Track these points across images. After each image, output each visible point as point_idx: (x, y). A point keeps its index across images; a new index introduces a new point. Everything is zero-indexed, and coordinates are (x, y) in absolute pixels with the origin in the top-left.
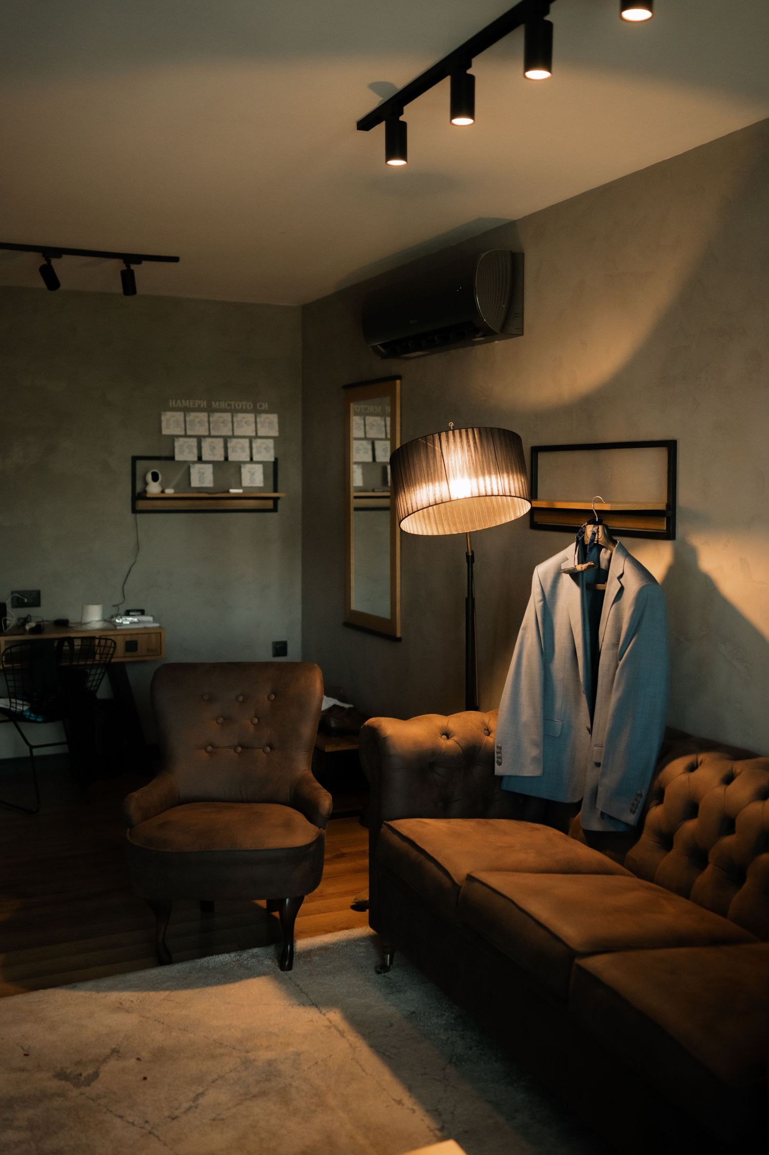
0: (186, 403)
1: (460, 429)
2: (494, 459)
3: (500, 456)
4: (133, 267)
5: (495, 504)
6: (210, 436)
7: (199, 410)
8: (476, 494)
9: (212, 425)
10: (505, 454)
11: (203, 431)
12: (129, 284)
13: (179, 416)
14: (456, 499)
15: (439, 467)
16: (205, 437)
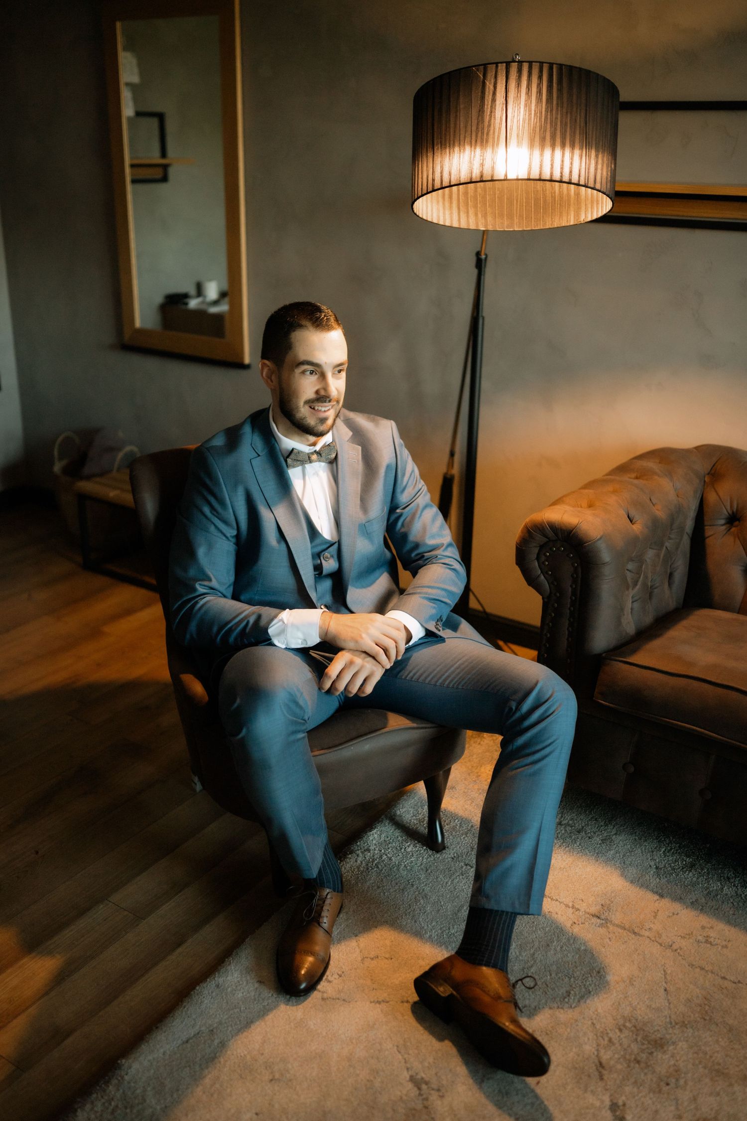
2: (583, 124)
8: (535, 174)
15: (497, 121)
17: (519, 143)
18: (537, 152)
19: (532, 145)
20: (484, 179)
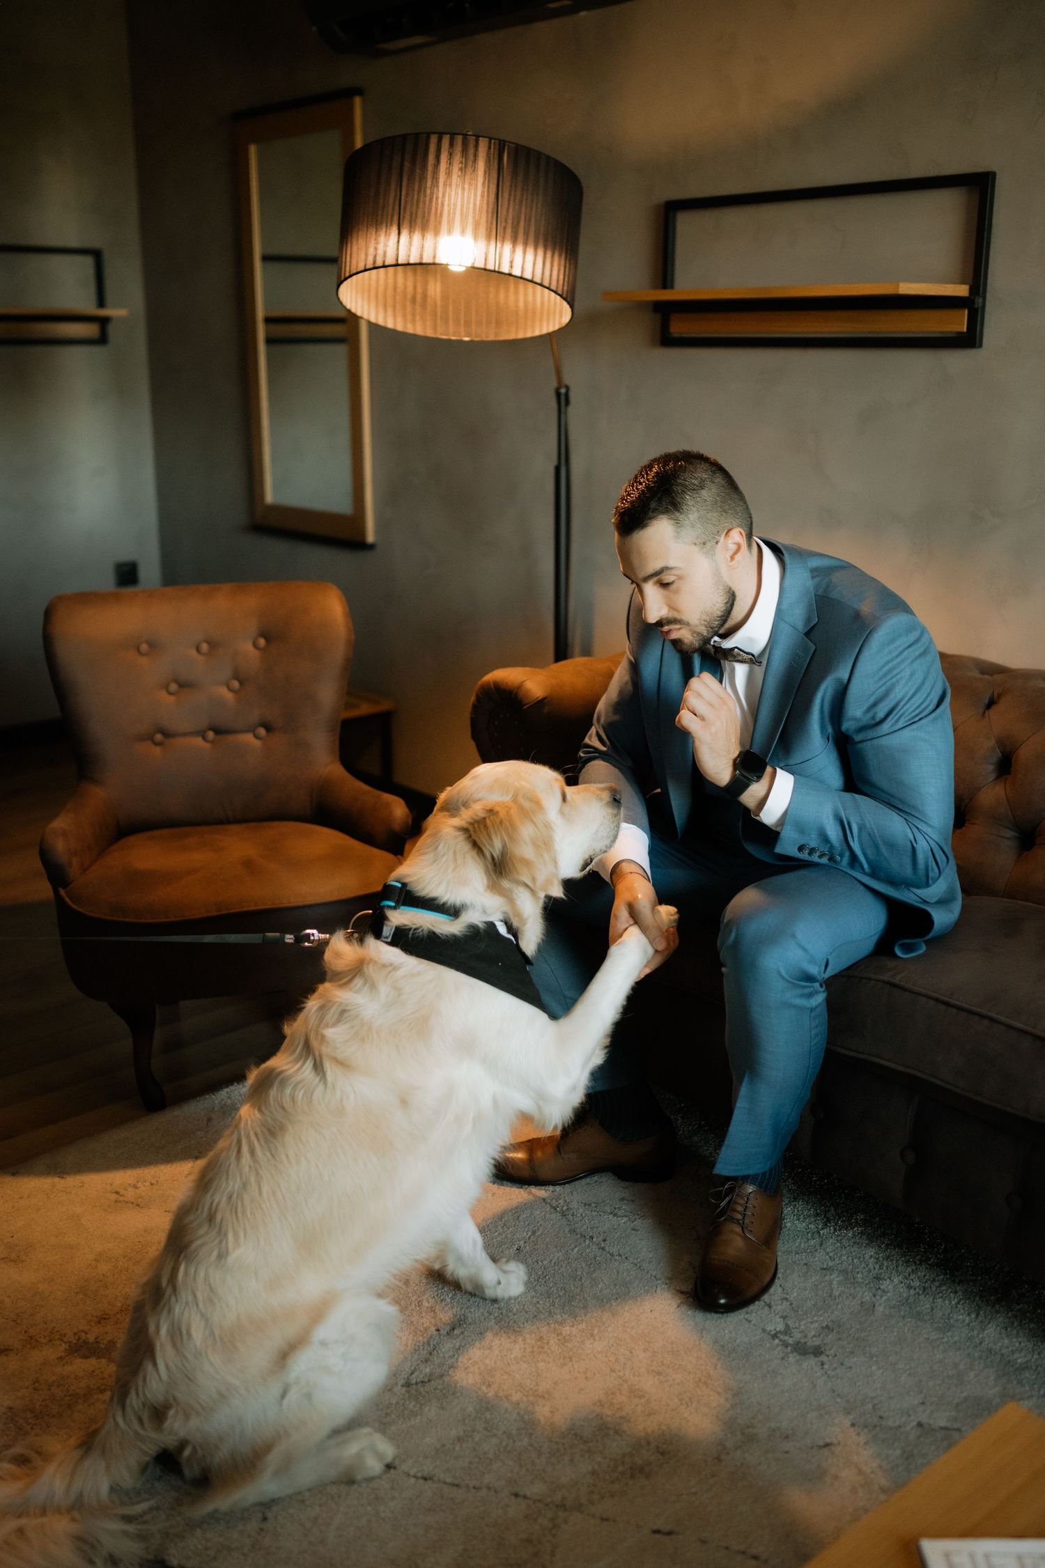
1: (453, 136)
14: (406, 262)
15: (391, 200)
20: (377, 265)
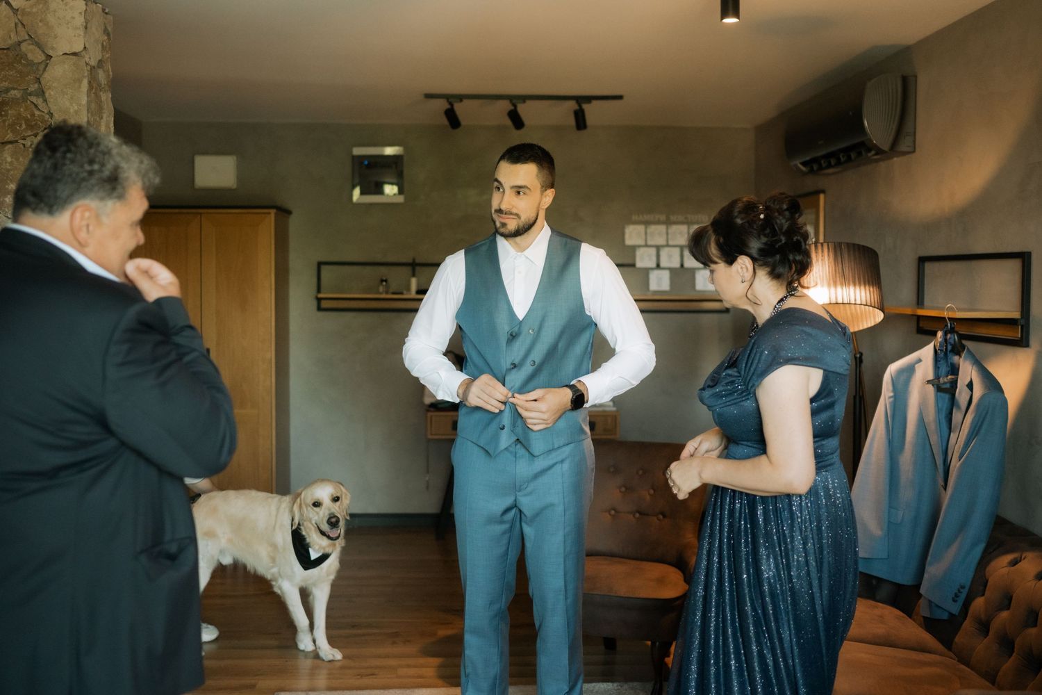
0: (647, 217)
3: (847, 265)
4: (585, 106)
5: (859, 311)
6: (668, 245)
7: (658, 222)
9: (670, 236)
10: (853, 263)
11: (661, 241)
12: (580, 121)
13: (641, 228)
16: (663, 246)
17: (822, 286)
18: (833, 290)
19: (829, 286)
